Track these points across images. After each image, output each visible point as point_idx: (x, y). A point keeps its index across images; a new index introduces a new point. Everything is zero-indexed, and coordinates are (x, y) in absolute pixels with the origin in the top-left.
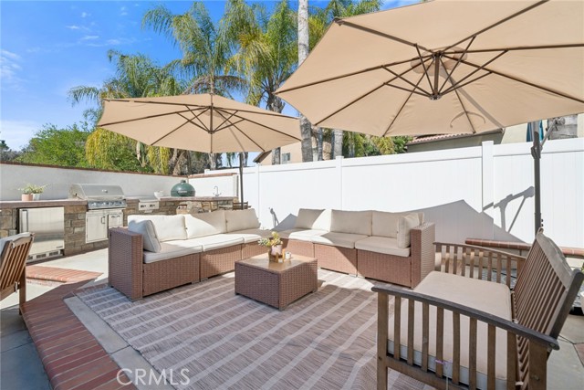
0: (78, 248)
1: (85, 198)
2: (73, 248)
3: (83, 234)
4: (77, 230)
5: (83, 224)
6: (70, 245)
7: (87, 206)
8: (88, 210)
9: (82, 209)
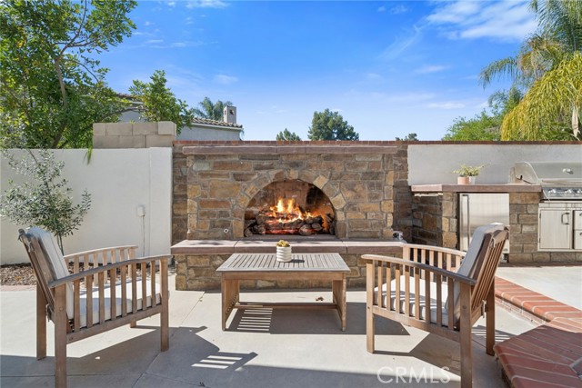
0: (527, 256)
1: (537, 181)
2: (520, 256)
3: (533, 237)
4: (526, 229)
5: (534, 221)
6: (516, 249)
7: (541, 194)
8: (542, 200)
9: (534, 198)
